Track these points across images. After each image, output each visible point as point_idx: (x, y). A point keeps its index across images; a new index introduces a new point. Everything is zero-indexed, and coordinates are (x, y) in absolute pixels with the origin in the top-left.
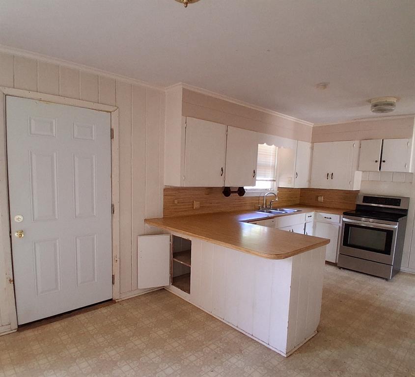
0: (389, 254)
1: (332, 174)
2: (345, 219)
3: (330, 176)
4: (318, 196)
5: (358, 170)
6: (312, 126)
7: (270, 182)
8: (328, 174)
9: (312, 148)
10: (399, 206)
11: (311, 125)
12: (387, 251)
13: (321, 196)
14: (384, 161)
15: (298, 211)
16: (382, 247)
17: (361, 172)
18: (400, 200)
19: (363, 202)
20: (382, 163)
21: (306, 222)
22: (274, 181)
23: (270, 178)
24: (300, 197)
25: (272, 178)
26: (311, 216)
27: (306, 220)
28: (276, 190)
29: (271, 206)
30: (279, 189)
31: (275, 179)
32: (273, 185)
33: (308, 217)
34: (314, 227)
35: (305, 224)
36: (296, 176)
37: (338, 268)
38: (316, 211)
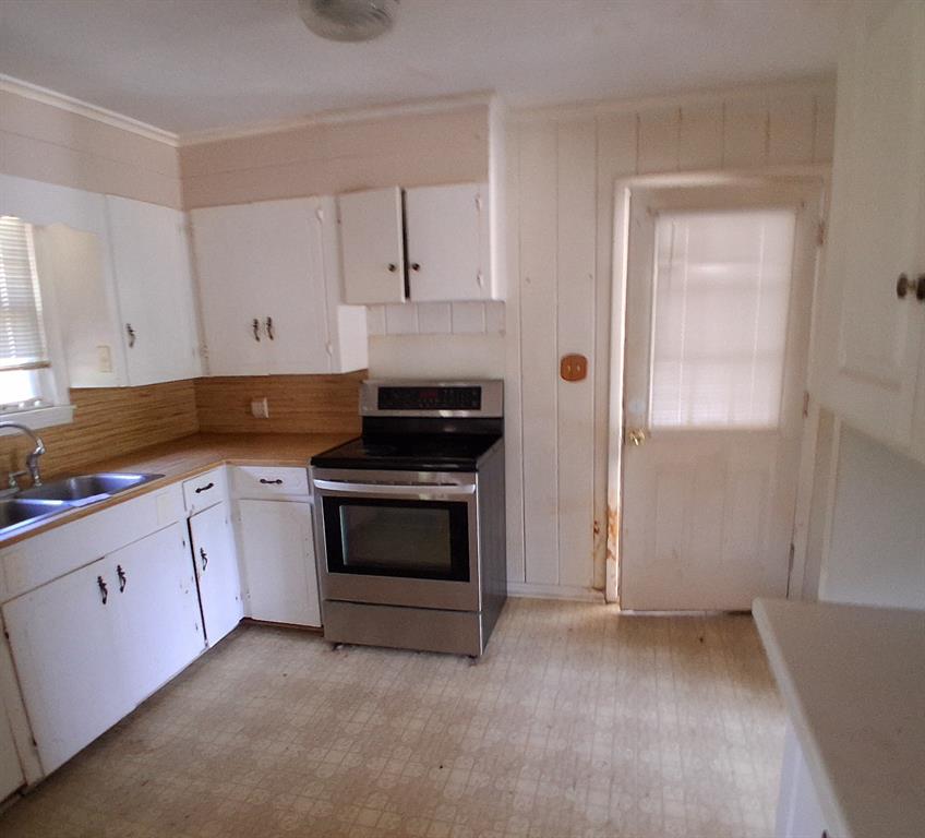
0: (466, 578)
1: (270, 320)
2: (321, 484)
3: (264, 328)
4: (250, 400)
5: (344, 300)
6: (173, 144)
7: (27, 373)
8: (256, 322)
9: (189, 230)
10: (478, 407)
11: (170, 140)
12: (459, 569)
13: (260, 398)
14: (416, 267)
15: (148, 478)
16: (443, 556)
17: (364, 308)
18: (478, 390)
19: (380, 408)
20: (412, 272)
21: (191, 512)
22: (43, 366)
23: (18, 356)
24: (198, 407)
25: (30, 355)
26: (211, 485)
27: (189, 508)
28: (60, 400)
29: (33, 476)
30: (78, 395)
31: (45, 359)
32: (42, 383)
33: (198, 491)
34: (235, 517)
35: (188, 520)
36: (127, 339)
37: (328, 649)
38: (228, 463)
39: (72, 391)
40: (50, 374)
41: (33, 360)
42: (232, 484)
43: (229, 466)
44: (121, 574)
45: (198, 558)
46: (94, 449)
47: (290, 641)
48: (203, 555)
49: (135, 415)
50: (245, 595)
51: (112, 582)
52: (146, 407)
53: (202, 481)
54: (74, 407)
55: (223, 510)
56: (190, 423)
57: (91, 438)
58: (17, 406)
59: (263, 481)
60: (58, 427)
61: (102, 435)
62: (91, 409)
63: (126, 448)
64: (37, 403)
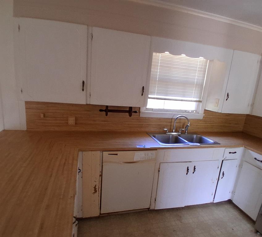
15: (215, 143)
21: (225, 159)
22: (200, 101)
23: (193, 98)
24: (245, 123)
25: (197, 98)
26: (235, 152)
27: (225, 157)
28: (201, 112)
29: (186, 131)
30: (207, 111)
31: (201, 100)
32: (198, 106)
33: (230, 153)
34: (241, 166)
35: (223, 161)
36: (226, 98)
37: (254, 231)
38: (245, 147)
39: (205, 110)
40: (201, 104)
41: (198, 99)
42: (244, 155)
43: (245, 148)
44: (195, 169)
45: (221, 174)
46: (205, 128)
47: (241, 218)
48: (223, 174)
49: (222, 121)
50: (233, 192)
51: (191, 170)
52: (227, 119)
53: (233, 150)
54: (204, 115)
55: (237, 163)
56: (240, 128)
57: (206, 125)
58: (189, 111)
59: (255, 159)
60: (198, 119)
61: (209, 125)
62: (209, 116)
63: (216, 130)
64: (194, 112)
